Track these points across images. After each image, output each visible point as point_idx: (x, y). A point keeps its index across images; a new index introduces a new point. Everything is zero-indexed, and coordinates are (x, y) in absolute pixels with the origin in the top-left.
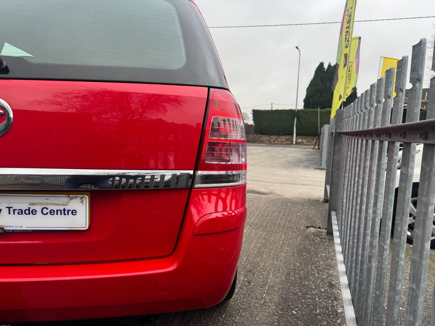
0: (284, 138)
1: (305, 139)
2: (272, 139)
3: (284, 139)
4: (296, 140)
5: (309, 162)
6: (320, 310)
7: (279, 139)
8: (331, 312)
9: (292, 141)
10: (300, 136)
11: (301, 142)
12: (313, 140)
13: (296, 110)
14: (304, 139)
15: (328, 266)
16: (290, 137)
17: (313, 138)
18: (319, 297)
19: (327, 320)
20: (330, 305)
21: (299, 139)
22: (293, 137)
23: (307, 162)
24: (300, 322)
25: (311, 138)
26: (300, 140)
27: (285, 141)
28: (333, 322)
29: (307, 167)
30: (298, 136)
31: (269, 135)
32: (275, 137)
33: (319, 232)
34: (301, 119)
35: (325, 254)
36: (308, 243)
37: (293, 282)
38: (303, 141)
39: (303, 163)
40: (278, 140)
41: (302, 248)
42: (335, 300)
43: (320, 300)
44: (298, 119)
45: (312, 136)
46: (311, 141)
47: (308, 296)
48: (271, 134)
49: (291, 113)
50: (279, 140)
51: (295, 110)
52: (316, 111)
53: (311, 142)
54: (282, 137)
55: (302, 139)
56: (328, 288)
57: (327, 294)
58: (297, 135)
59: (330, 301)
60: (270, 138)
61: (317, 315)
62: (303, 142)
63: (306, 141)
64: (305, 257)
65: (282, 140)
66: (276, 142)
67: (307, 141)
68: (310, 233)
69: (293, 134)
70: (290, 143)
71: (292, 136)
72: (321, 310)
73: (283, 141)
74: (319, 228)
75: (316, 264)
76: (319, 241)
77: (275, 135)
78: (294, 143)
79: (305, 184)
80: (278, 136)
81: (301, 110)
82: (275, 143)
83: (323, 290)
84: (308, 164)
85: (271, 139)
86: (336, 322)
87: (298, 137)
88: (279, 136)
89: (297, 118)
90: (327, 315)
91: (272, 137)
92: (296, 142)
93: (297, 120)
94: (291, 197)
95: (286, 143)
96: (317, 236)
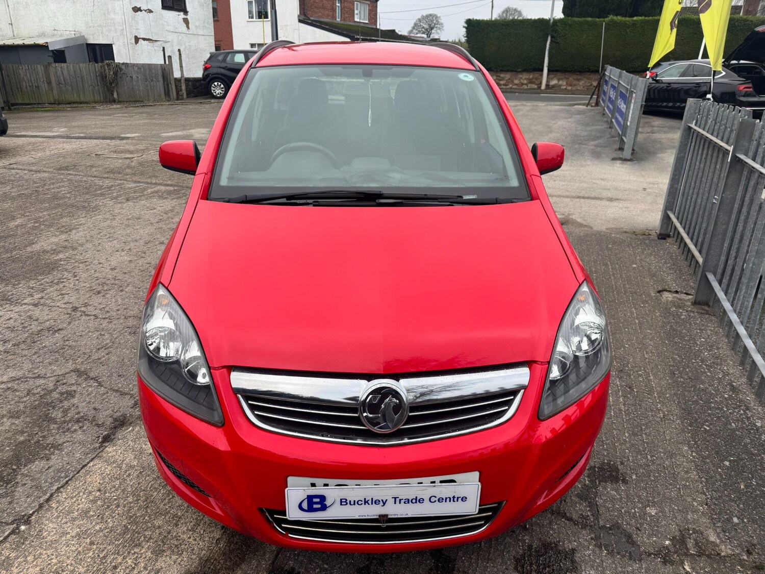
0: (524, 77)
1: (564, 80)
2: (503, 79)
3: (525, 79)
4: (547, 81)
5: (596, 142)
6: (735, 423)
7: (516, 79)
8: (749, 425)
9: (541, 83)
10: (554, 73)
11: (556, 84)
12: (578, 80)
13: (552, 21)
14: (562, 79)
15: (717, 358)
16: (536, 74)
17: (579, 77)
18: (727, 407)
19: (748, 437)
20: (744, 416)
21: (552, 79)
22: (542, 75)
23: (592, 143)
24: (719, 440)
25: (575, 76)
26: (554, 82)
27: (526, 84)
28: (757, 438)
29: (596, 155)
30: (551, 73)
31: (497, 72)
32: (507, 76)
33: (679, 299)
34: (559, 40)
35: (704, 338)
36: (673, 321)
37: (684, 385)
38: (561, 82)
39: (585, 145)
40: (513, 81)
41: (670, 330)
42: (747, 409)
43: (730, 410)
44: (553, 39)
45: (578, 73)
46: (575, 82)
47: (713, 405)
48: (501, 68)
49: (541, 25)
50: (516, 82)
51: (550, 20)
52: (588, 22)
53: (575, 85)
54: (521, 76)
55: (559, 80)
56: (731, 392)
57: (734, 401)
58: (549, 71)
59: (742, 412)
60: (498, 78)
61: (734, 430)
62: (560, 86)
63: (565, 83)
64: (680, 345)
65: (522, 80)
66: (511, 86)
67: (567, 84)
68: (667, 301)
69: (542, 70)
70: (536, 87)
71: (540, 73)
72: (737, 424)
73: (523, 84)
74: (677, 292)
75: (699, 356)
76: (685, 315)
77: (508, 71)
78: (543, 87)
79: (611, 197)
80: (513, 73)
81: (560, 20)
82: (508, 87)
83: (727, 396)
84: (596, 146)
85: (501, 80)
86: (761, 439)
87: (552, 76)
88: (515, 73)
89: (552, 37)
90: (747, 430)
91: (502, 75)
92: (547, 85)
93: (551, 41)
94: (603, 228)
95: (529, 87)
96: (680, 308)
